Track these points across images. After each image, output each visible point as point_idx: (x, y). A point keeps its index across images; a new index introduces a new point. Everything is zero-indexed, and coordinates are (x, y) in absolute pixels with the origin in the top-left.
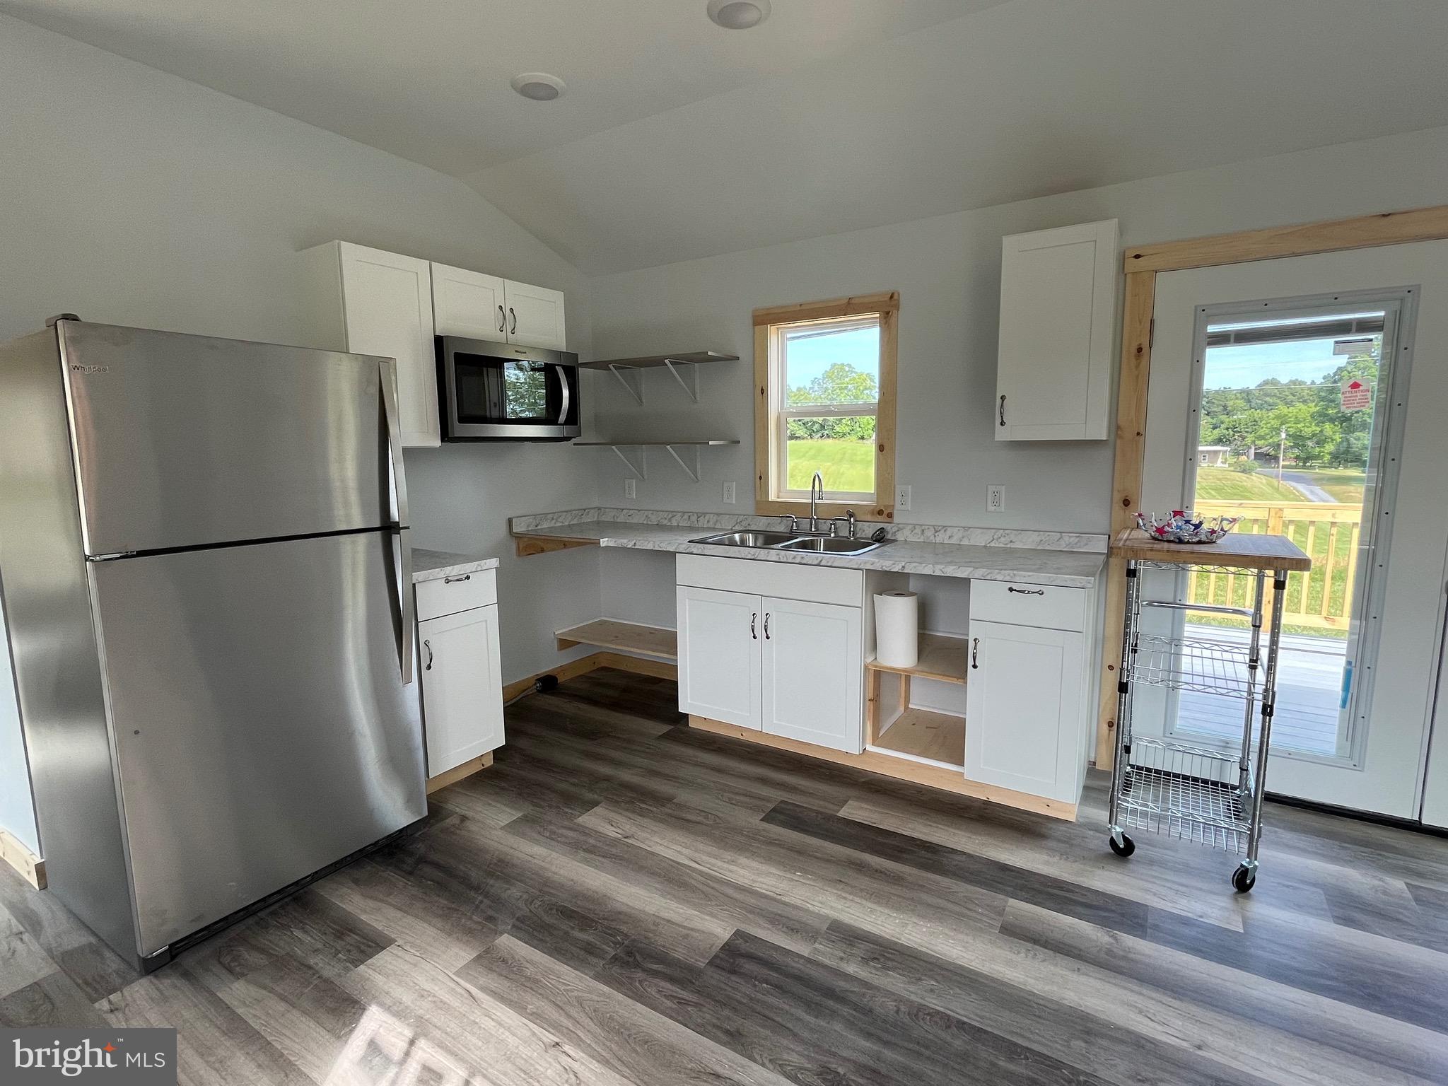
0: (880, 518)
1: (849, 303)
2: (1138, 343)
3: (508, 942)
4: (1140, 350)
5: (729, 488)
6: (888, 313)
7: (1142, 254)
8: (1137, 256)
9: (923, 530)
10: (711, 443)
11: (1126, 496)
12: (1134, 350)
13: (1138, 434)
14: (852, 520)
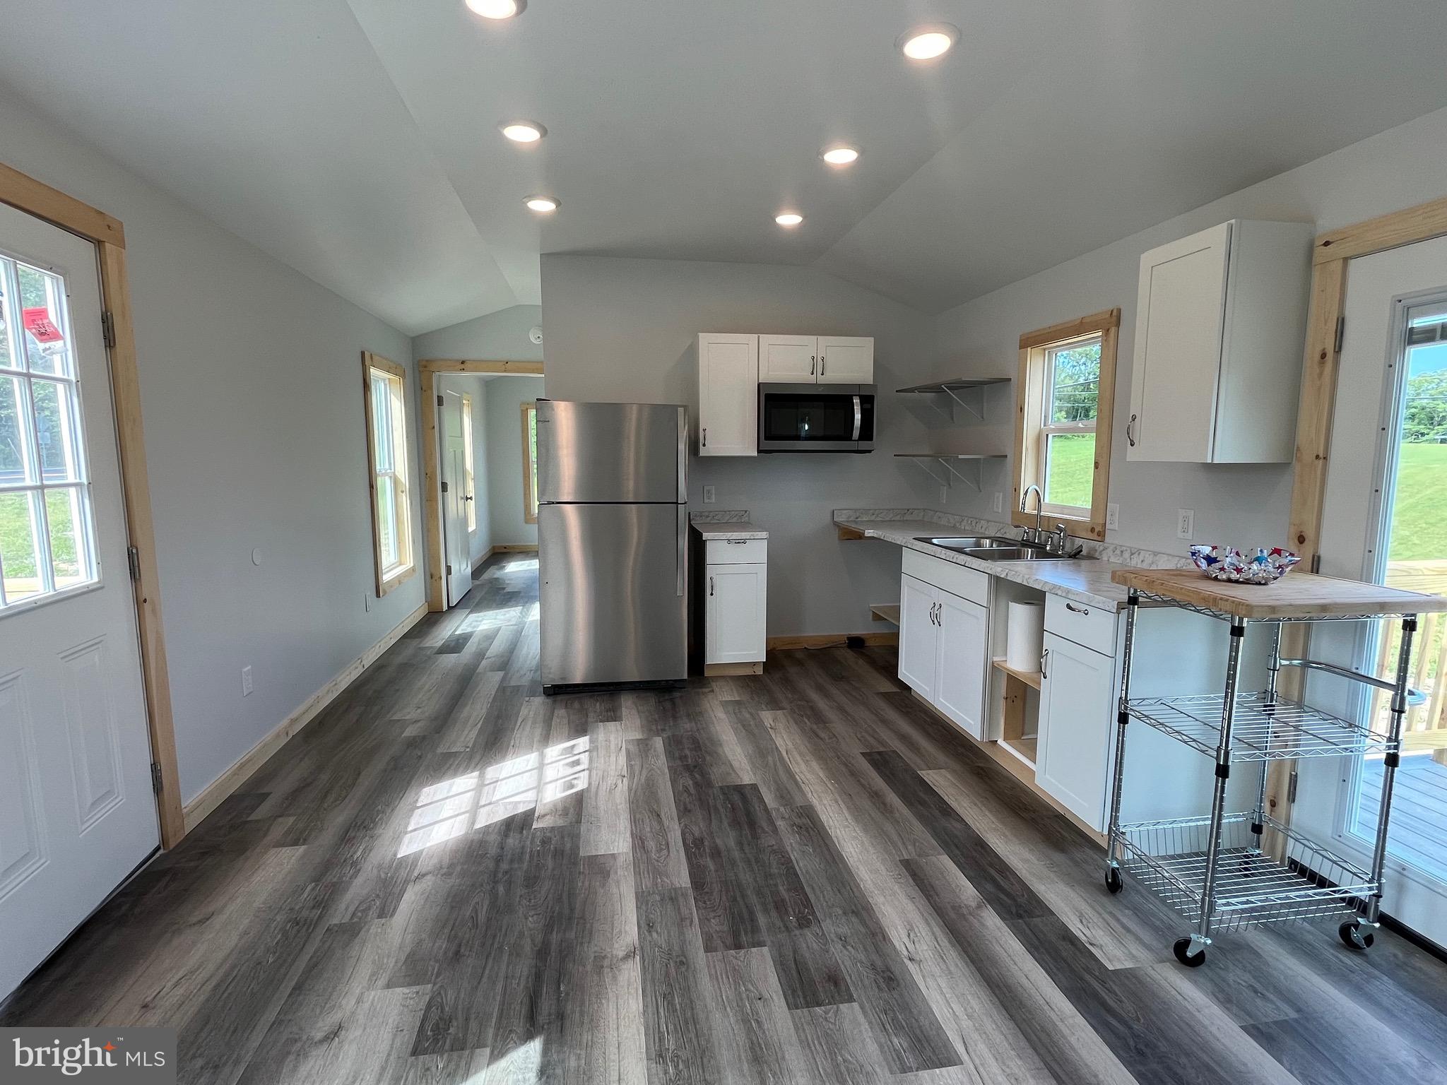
0: (1090, 536)
1: (1081, 322)
2: (1321, 348)
3: (658, 743)
4: (1323, 356)
5: (998, 498)
6: (1108, 330)
7: (1331, 241)
8: (1327, 244)
9: (1122, 552)
10: (960, 457)
11: (1301, 532)
12: (1317, 356)
13: (1317, 457)
14: (1062, 534)
